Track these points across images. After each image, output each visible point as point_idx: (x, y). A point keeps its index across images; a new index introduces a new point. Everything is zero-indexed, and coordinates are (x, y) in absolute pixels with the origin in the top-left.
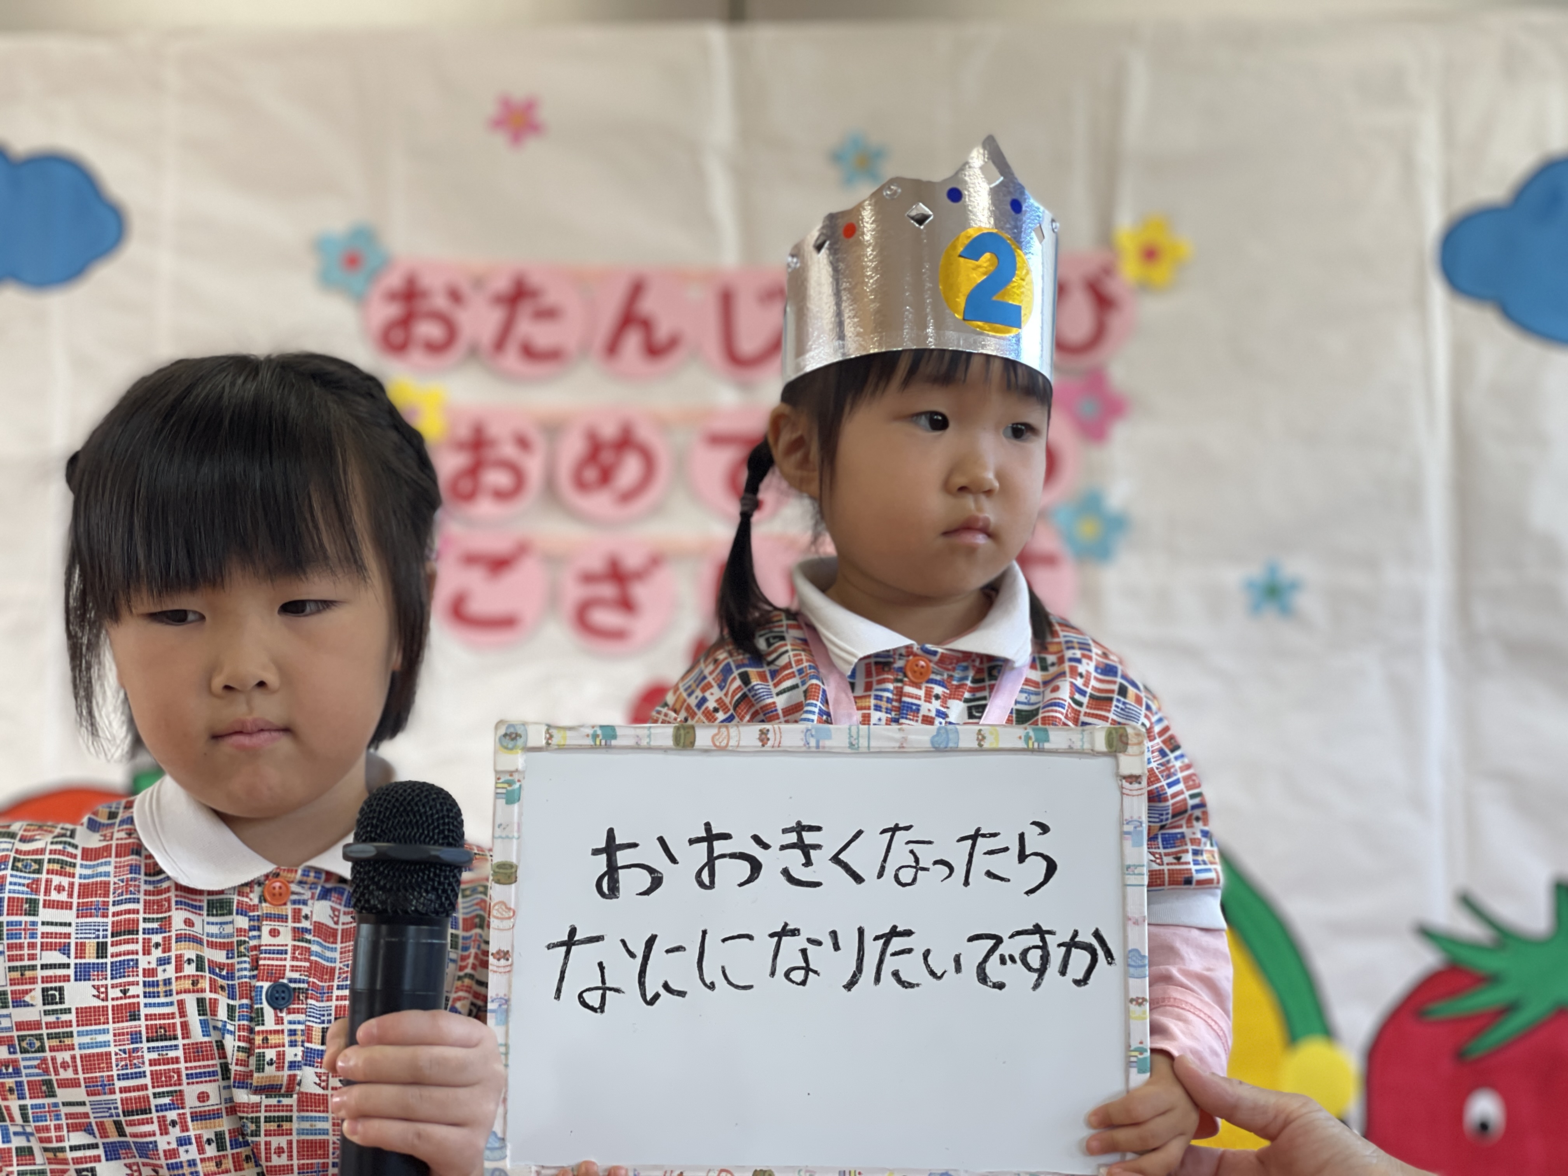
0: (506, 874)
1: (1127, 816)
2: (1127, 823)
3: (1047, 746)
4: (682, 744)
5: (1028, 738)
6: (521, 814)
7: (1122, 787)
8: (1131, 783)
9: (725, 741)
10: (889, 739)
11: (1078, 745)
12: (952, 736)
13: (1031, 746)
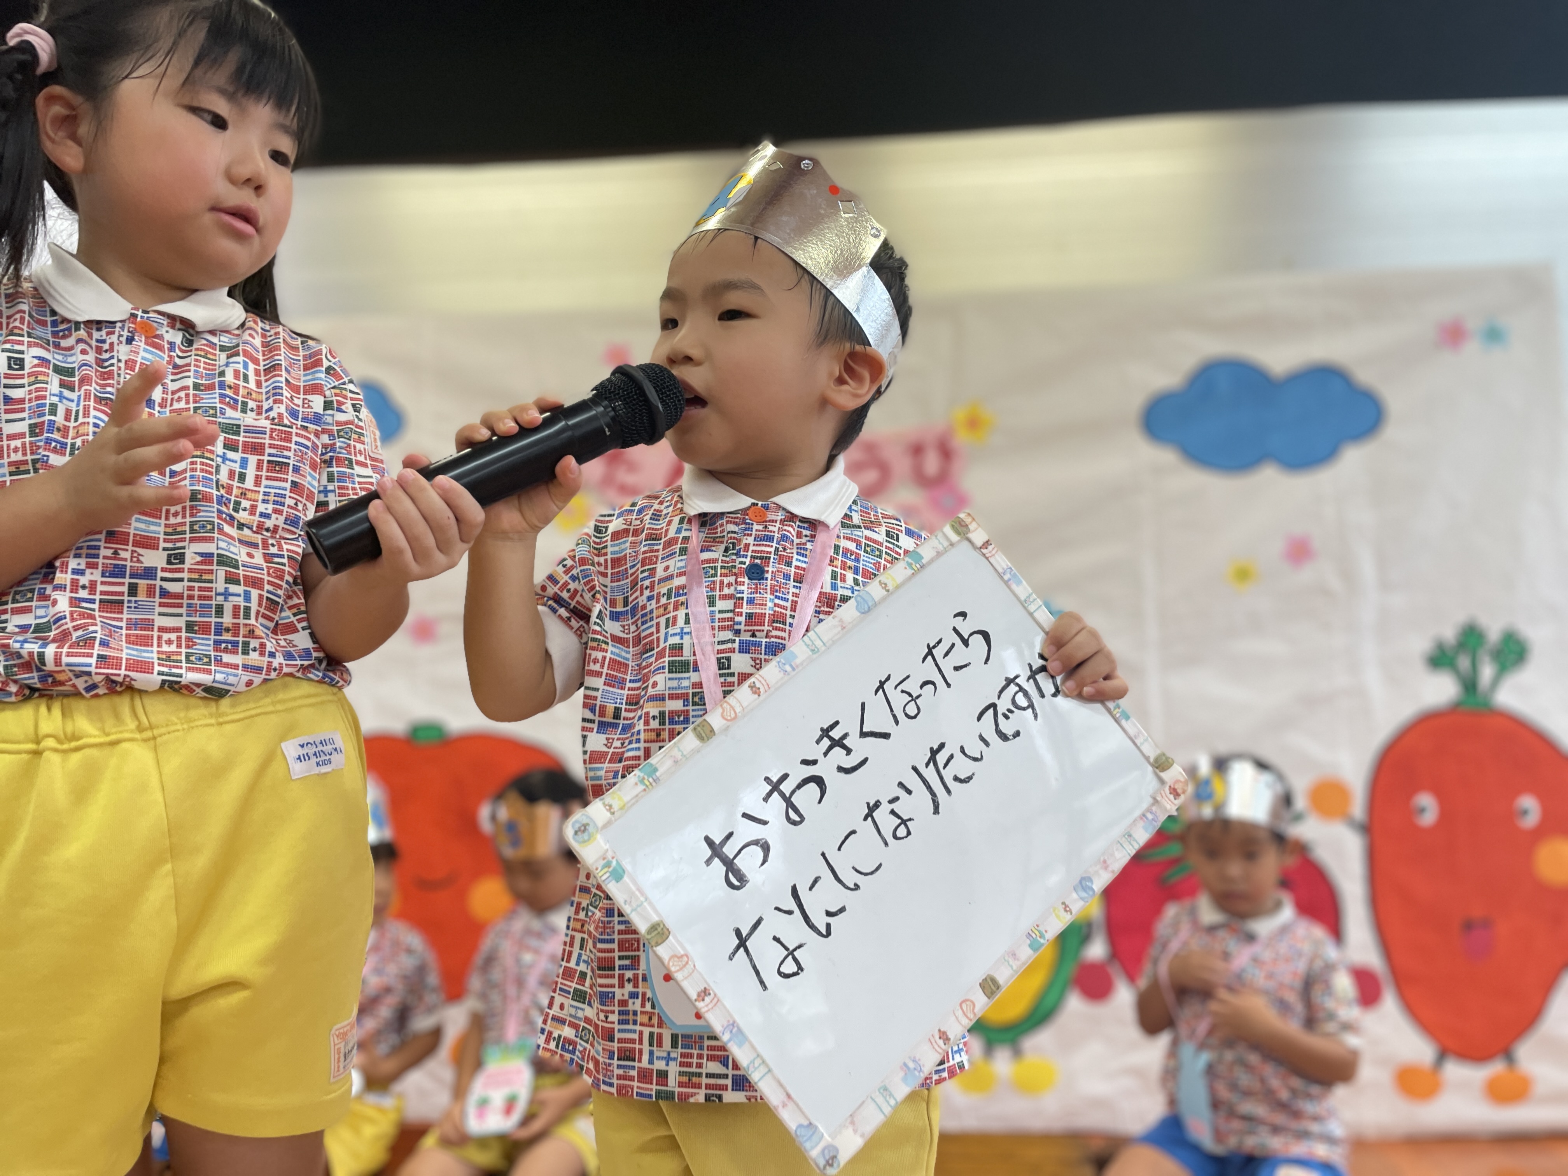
0: (659, 932)
1: (1000, 570)
2: (1004, 574)
4: (706, 738)
5: (910, 565)
6: (633, 881)
7: (985, 555)
8: (987, 548)
9: (732, 712)
10: (831, 629)
11: (941, 547)
12: (867, 598)
13: (915, 568)
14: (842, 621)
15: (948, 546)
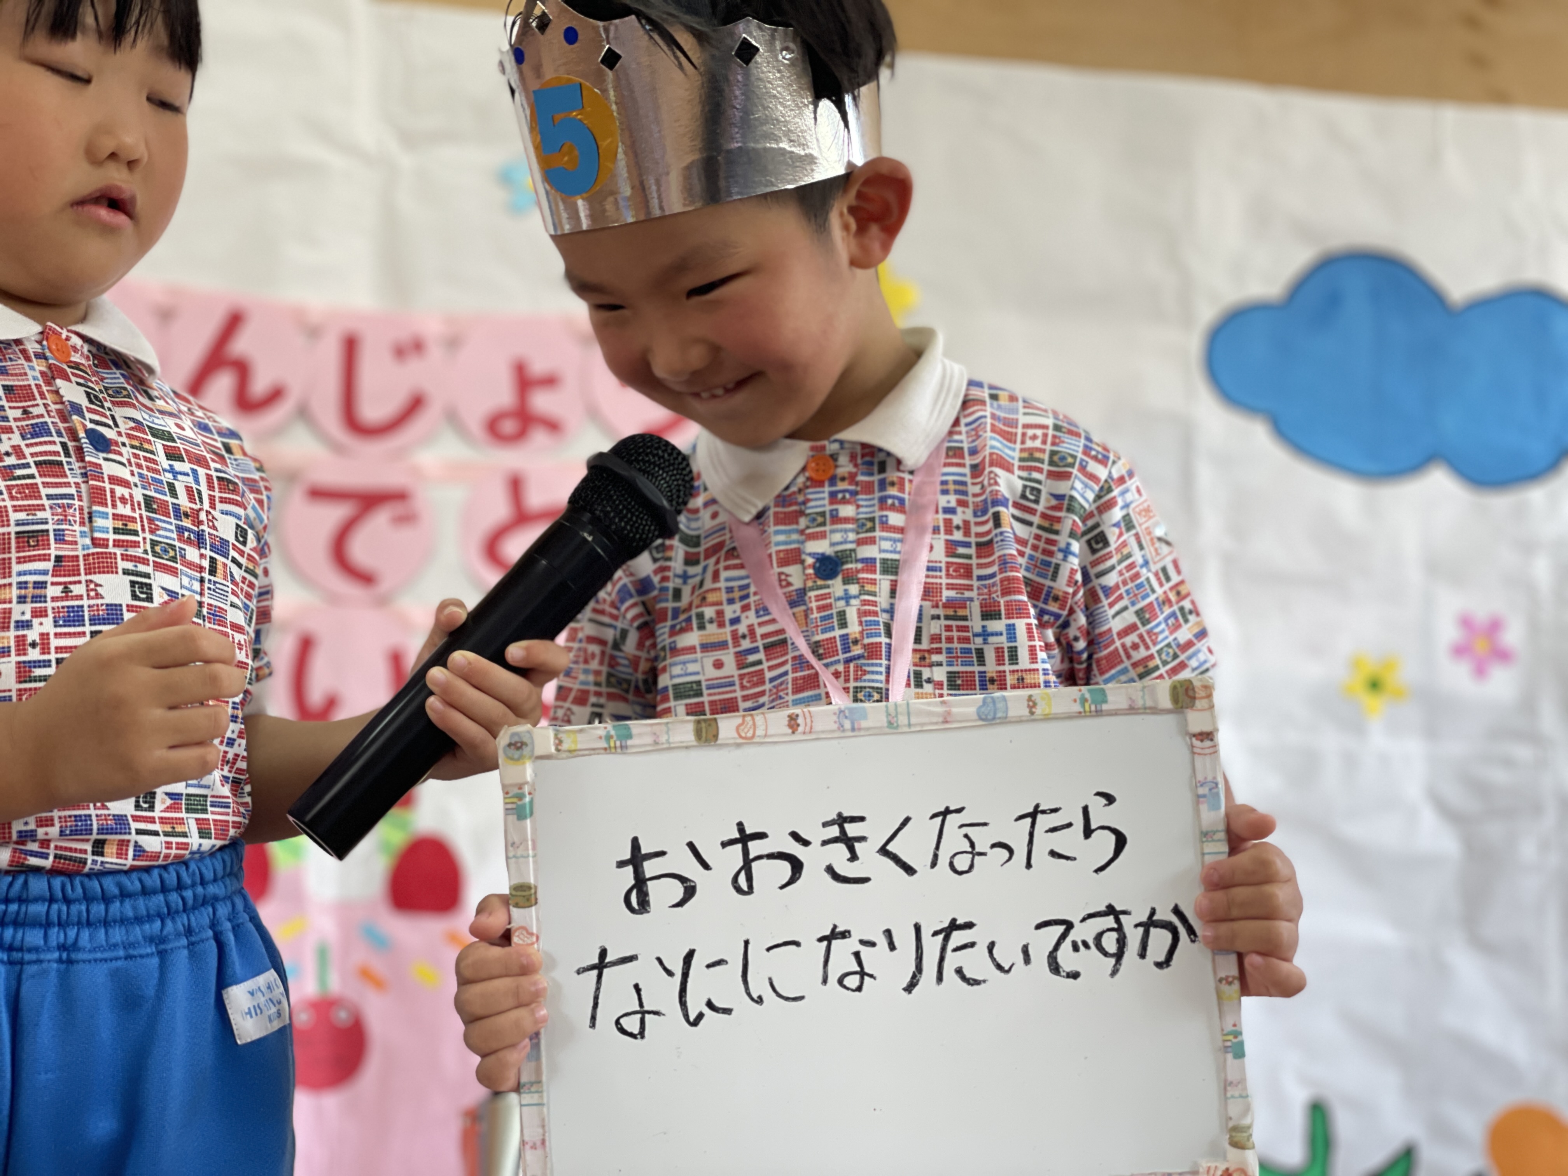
0: (524, 896)
1: (1200, 777)
2: (1201, 785)
3: (1105, 707)
4: (704, 739)
5: (1084, 700)
6: (534, 830)
7: (1193, 746)
8: (1202, 741)
9: (751, 731)
10: (930, 714)
11: (1140, 703)
12: (1000, 705)
13: (1087, 709)
14: (949, 713)
15: (1150, 708)
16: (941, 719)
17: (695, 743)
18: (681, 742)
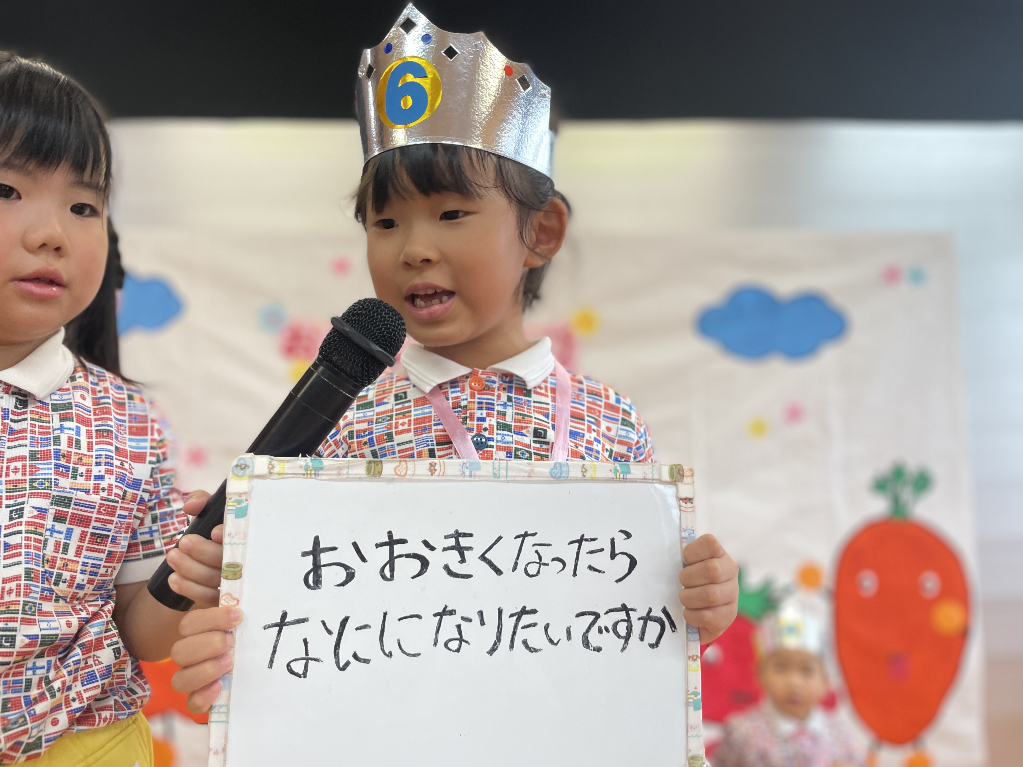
0: (233, 572)
1: (684, 526)
2: (684, 531)
3: (629, 476)
4: (372, 473)
5: (616, 471)
6: (247, 526)
7: (681, 506)
8: (686, 503)
9: (404, 472)
10: (521, 470)
11: (650, 476)
12: (564, 469)
13: (618, 476)
14: (532, 471)
15: (656, 480)
16: (527, 475)
17: (366, 476)
18: (357, 474)
